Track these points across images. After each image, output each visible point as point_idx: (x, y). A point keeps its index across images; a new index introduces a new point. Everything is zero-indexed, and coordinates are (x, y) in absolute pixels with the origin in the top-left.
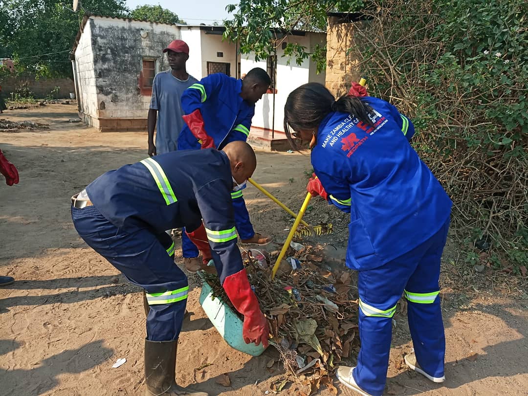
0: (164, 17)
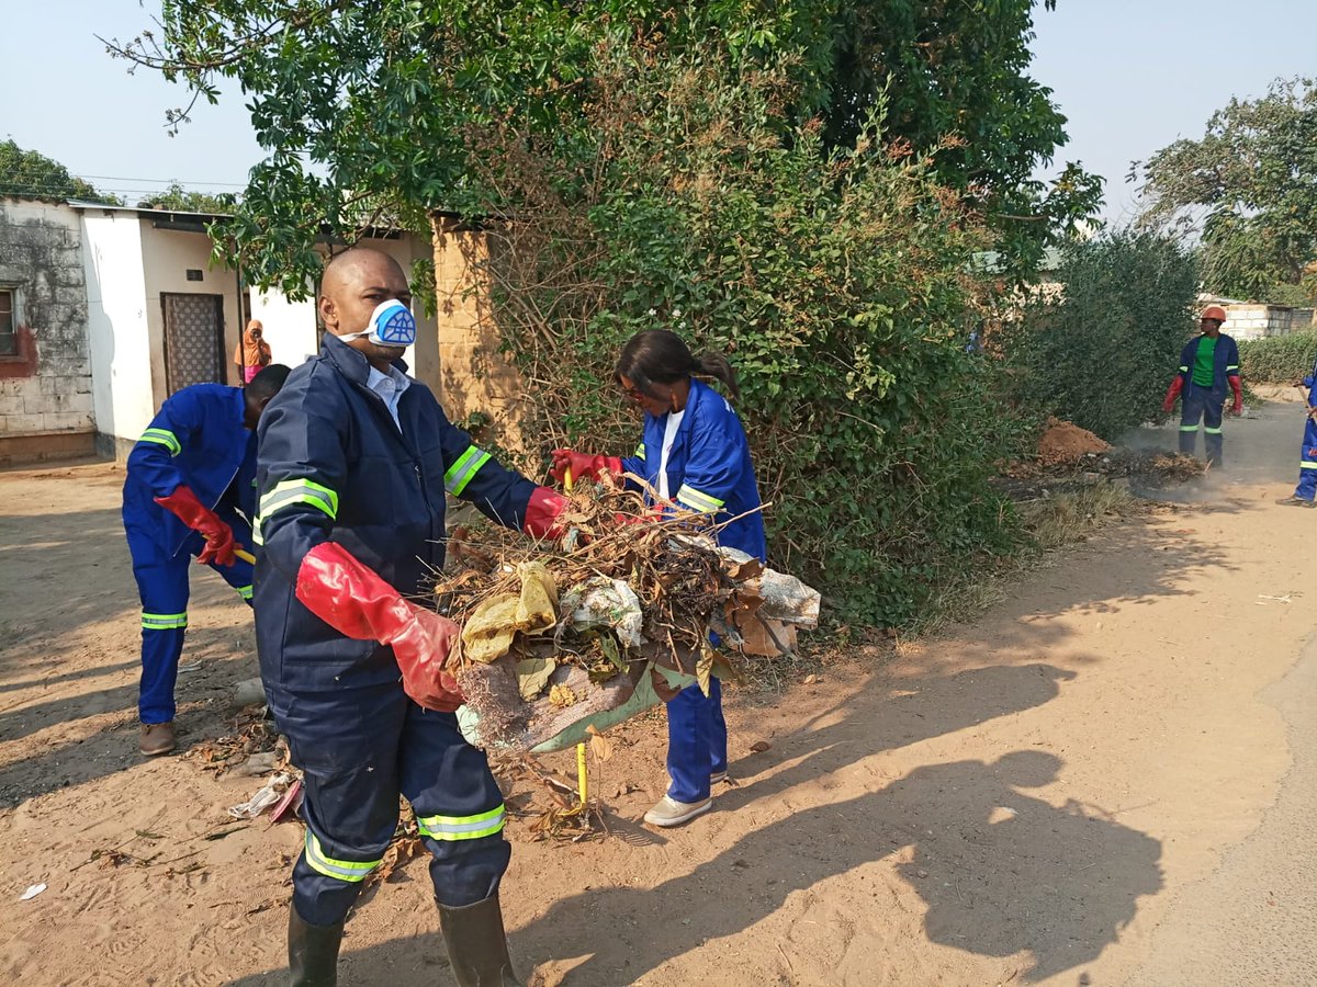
0: (27, 172)
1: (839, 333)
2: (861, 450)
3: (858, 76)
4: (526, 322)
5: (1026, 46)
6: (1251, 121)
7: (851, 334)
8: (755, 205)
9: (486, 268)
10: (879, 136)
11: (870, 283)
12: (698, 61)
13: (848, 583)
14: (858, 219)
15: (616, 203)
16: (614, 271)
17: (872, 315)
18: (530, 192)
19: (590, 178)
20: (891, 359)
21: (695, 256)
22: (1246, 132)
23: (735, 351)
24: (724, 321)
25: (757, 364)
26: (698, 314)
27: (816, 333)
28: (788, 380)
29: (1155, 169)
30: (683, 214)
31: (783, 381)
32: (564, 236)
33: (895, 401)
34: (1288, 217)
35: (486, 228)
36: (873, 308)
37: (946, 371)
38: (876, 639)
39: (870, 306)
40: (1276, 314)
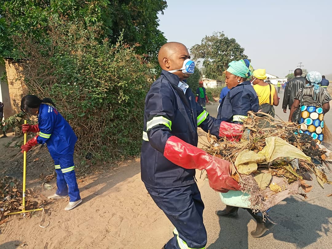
1: (116, 88)
2: (123, 115)
3: (119, 28)
4: (35, 87)
5: (158, 23)
6: (210, 41)
7: (119, 88)
8: (93, 58)
9: (22, 73)
10: (122, 42)
11: (121, 76)
12: (77, 23)
13: (123, 146)
14: (118, 61)
15: (57, 57)
16: (58, 73)
17: (122, 83)
18: (33, 53)
19: (50, 50)
20: (128, 93)
21: (79, 70)
22: (209, 43)
23: (91, 92)
24: (87, 85)
25: (96, 95)
26: (81, 84)
27: (110, 88)
28: (105, 99)
29: (192, 50)
30: (75, 60)
31: (103, 99)
32: (44, 65)
33: (130, 103)
34: (219, 61)
35: (21, 62)
36: (123, 82)
37: (142, 96)
38: (131, 159)
39: (122, 81)
40: (218, 82)
